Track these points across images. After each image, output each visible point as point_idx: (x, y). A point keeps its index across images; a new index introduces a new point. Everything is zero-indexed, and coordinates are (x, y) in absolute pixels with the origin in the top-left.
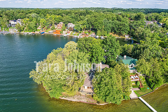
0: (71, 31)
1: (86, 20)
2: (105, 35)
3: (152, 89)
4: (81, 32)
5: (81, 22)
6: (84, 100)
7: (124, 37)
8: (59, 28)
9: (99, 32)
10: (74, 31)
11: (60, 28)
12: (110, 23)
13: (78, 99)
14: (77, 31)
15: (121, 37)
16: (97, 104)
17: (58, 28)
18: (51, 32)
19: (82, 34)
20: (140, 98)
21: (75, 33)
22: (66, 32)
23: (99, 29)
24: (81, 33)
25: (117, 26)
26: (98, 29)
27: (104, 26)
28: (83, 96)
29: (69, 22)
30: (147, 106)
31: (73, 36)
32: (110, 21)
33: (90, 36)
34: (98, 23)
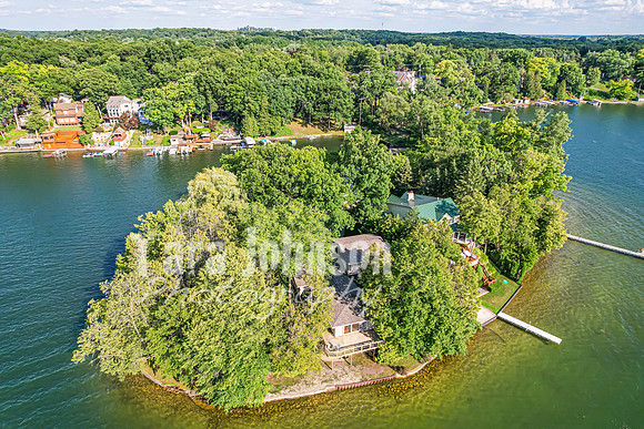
0: (132, 131)
1: (190, 81)
2: (273, 134)
3: (515, 280)
4: (174, 129)
5: (172, 90)
6: (351, 378)
7: (340, 133)
8: (67, 120)
9: (250, 121)
10: (143, 127)
11: (73, 120)
12: (284, 85)
13: (326, 381)
14: (156, 127)
15: (330, 134)
16: (398, 376)
17: (61, 121)
18: (31, 141)
19: (185, 139)
20: (501, 315)
21: (150, 137)
22: (108, 135)
23: (250, 110)
24: (176, 133)
25: (314, 95)
26: (245, 113)
27: (266, 98)
28: (337, 364)
29: (111, 94)
30: (529, 332)
31: (148, 151)
32: (284, 77)
33: (217, 141)
34: (241, 88)
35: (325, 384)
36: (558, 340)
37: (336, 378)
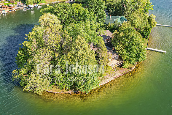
3: (146, 38)
6: (118, 74)
16: (130, 70)
20: (148, 48)
30: (157, 51)
35: (111, 78)
36: (165, 52)
37: (113, 75)
